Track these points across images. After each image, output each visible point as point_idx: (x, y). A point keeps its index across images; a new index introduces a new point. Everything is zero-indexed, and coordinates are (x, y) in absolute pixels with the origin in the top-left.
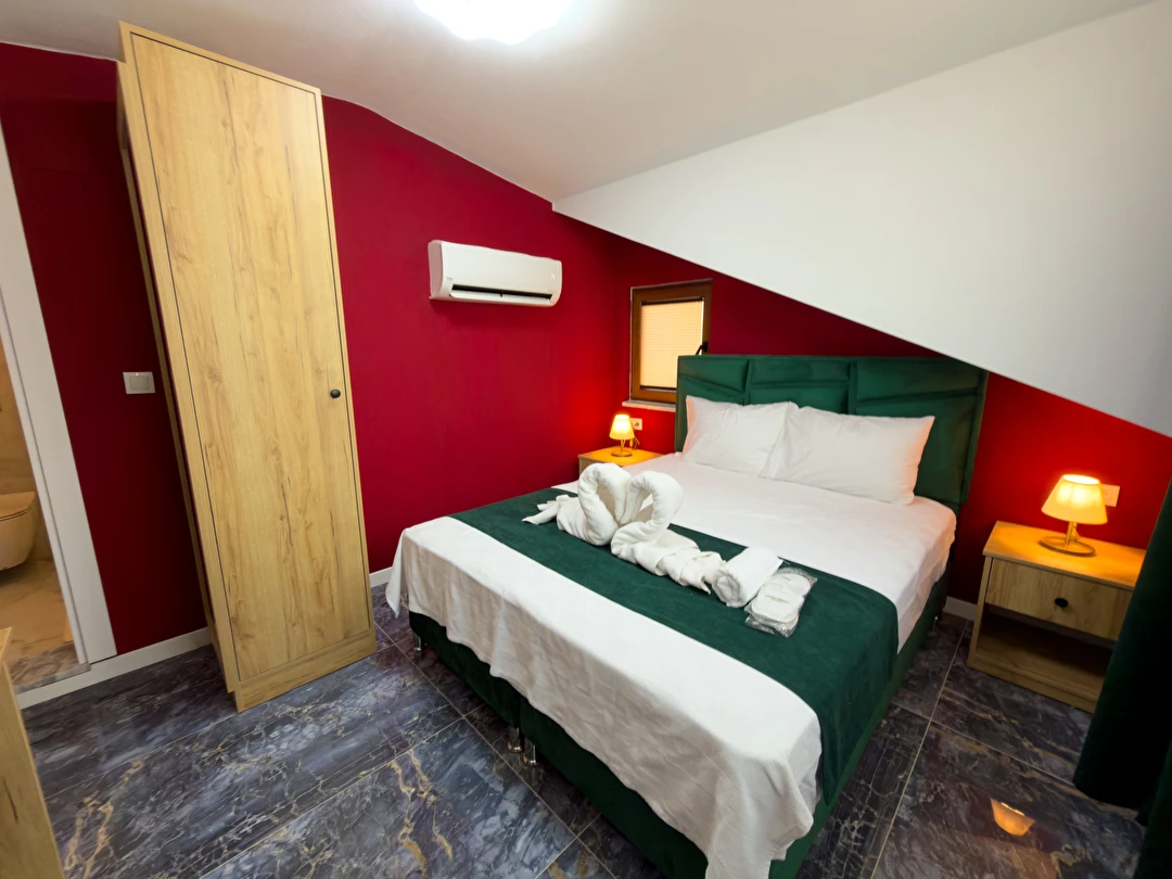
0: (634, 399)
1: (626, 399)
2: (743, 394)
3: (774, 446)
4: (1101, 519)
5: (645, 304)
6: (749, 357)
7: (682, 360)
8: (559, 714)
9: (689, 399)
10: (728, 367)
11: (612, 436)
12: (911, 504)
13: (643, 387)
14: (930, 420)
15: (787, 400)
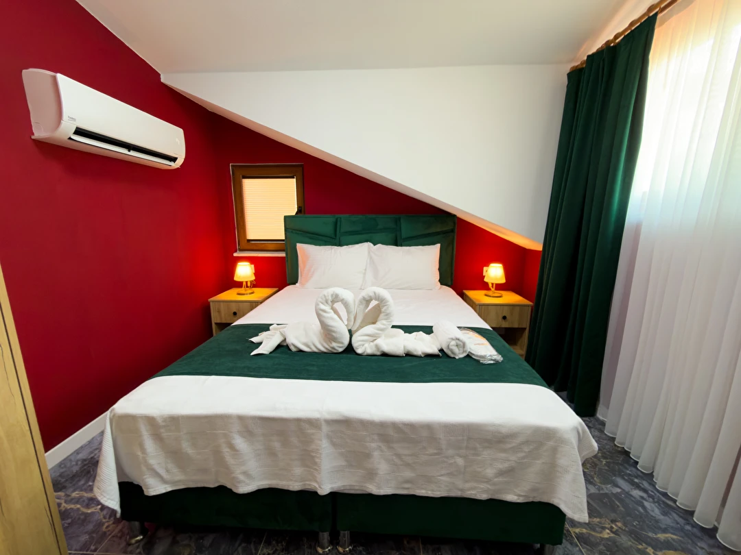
0: (241, 250)
1: (236, 251)
2: (335, 239)
3: (365, 270)
4: (503, 281)
5: (245, 177)
6: (337, 216)
7: (287, 218)
8: (407, 486)
9: (299, 246)
10: (323, 223)
11: (236, 279)
12: (440, 288)
13: (249, 241)
14: (439, 245)
15: (367, 241)
